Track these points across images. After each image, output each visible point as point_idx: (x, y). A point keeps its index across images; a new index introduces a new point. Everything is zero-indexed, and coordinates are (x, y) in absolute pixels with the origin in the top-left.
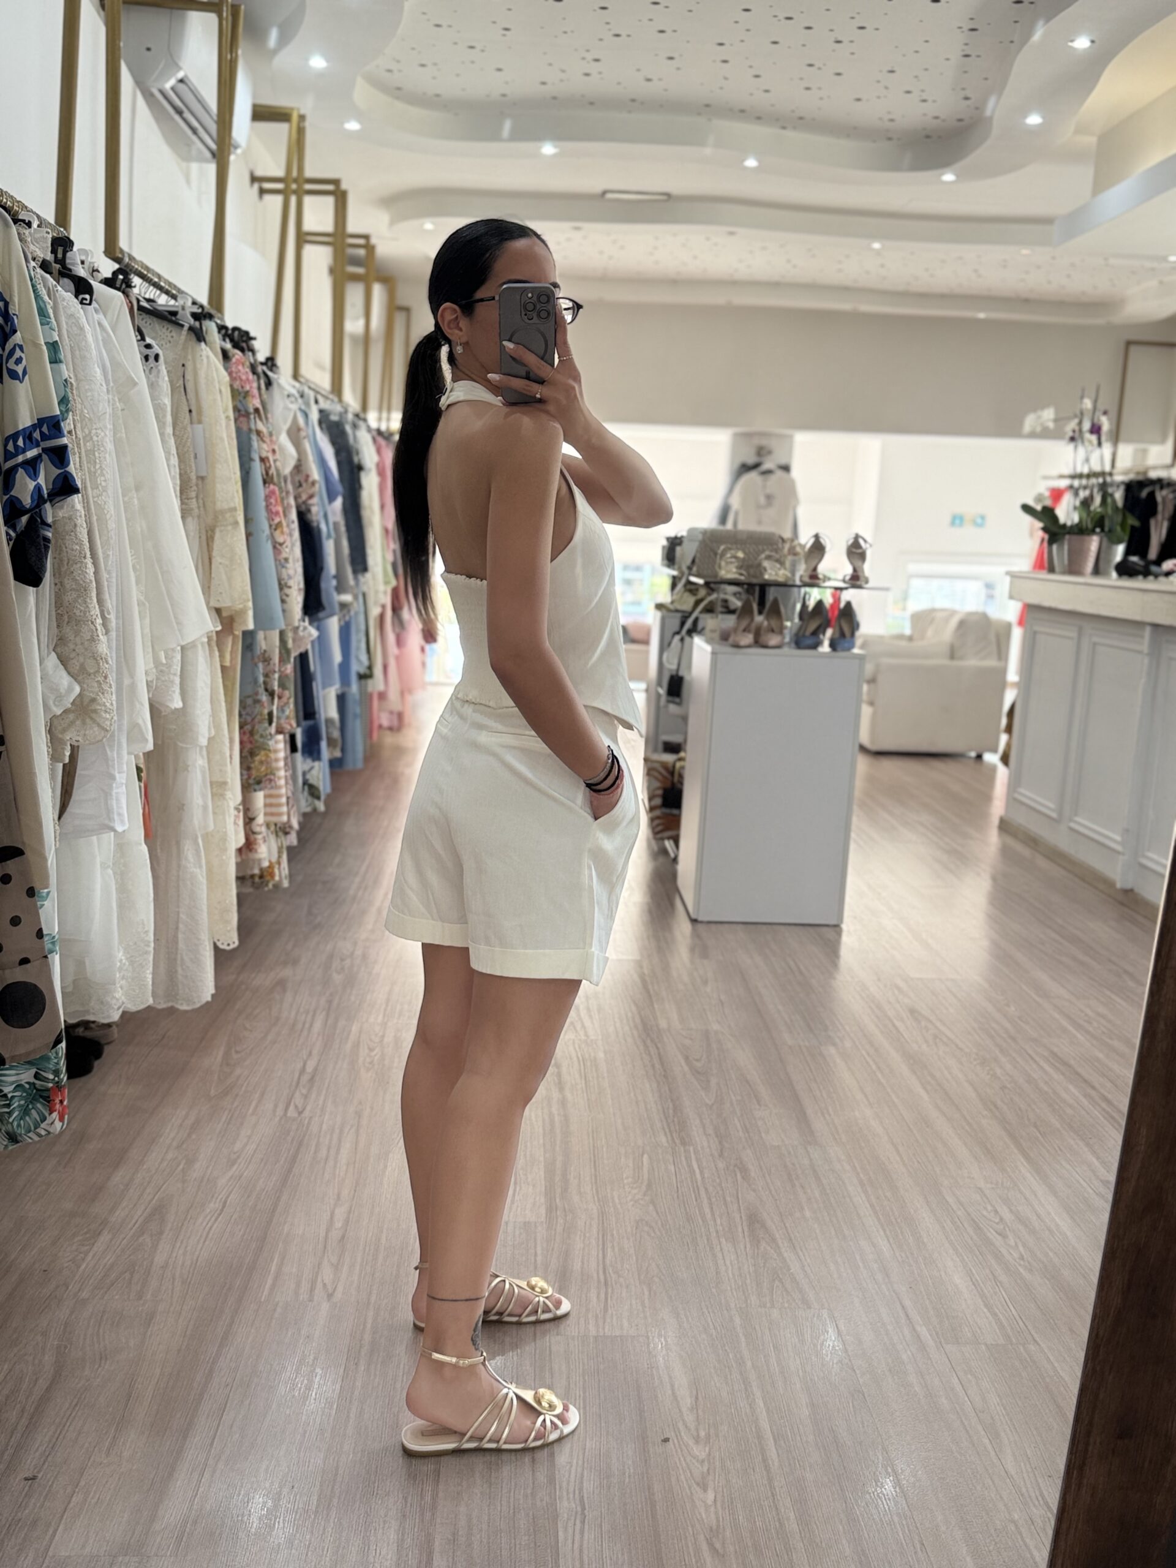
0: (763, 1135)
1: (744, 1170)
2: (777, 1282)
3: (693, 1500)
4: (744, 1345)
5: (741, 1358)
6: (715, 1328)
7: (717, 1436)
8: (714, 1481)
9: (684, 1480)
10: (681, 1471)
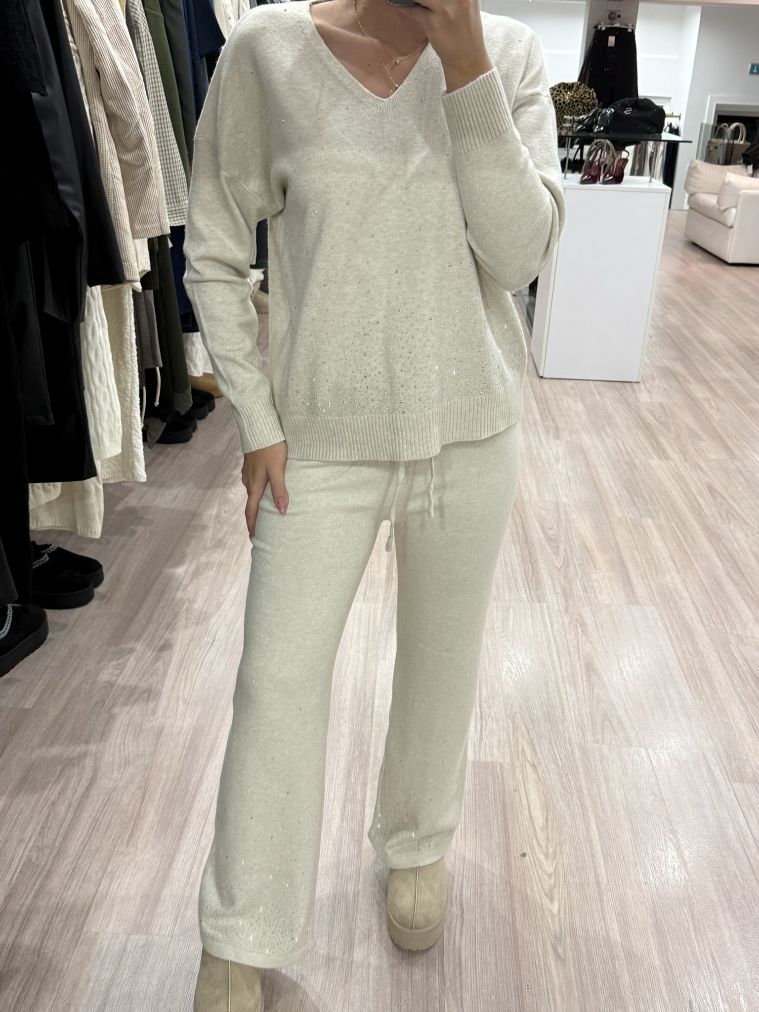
0: (598, 595)
1: (583, 625)
2: (607, 723)
3: (543, 910)
4: (582, 775)
5: (580, 786)
6: (561, 760)
7: (562, 853)
8: (559, 893)
9: (537, 891)
10: (535, 884)
